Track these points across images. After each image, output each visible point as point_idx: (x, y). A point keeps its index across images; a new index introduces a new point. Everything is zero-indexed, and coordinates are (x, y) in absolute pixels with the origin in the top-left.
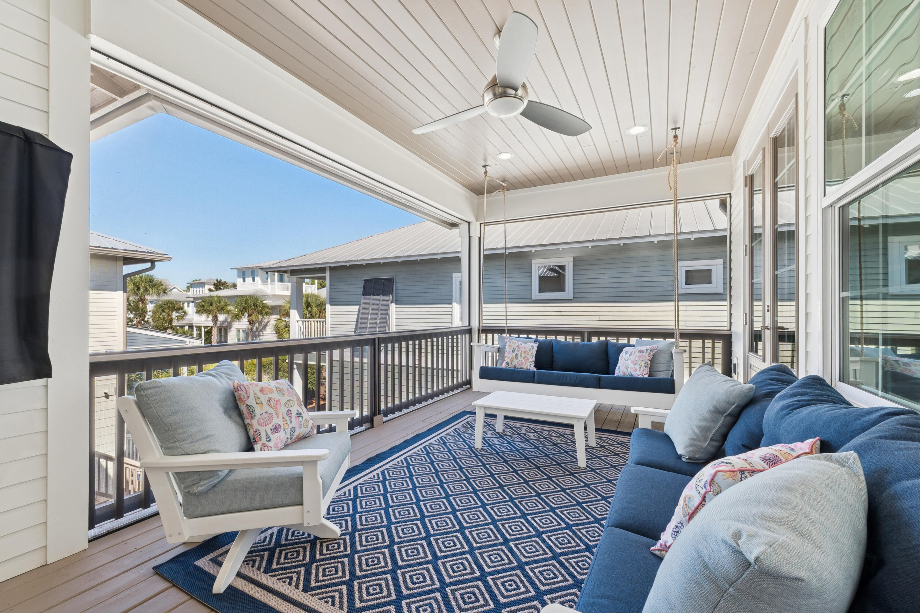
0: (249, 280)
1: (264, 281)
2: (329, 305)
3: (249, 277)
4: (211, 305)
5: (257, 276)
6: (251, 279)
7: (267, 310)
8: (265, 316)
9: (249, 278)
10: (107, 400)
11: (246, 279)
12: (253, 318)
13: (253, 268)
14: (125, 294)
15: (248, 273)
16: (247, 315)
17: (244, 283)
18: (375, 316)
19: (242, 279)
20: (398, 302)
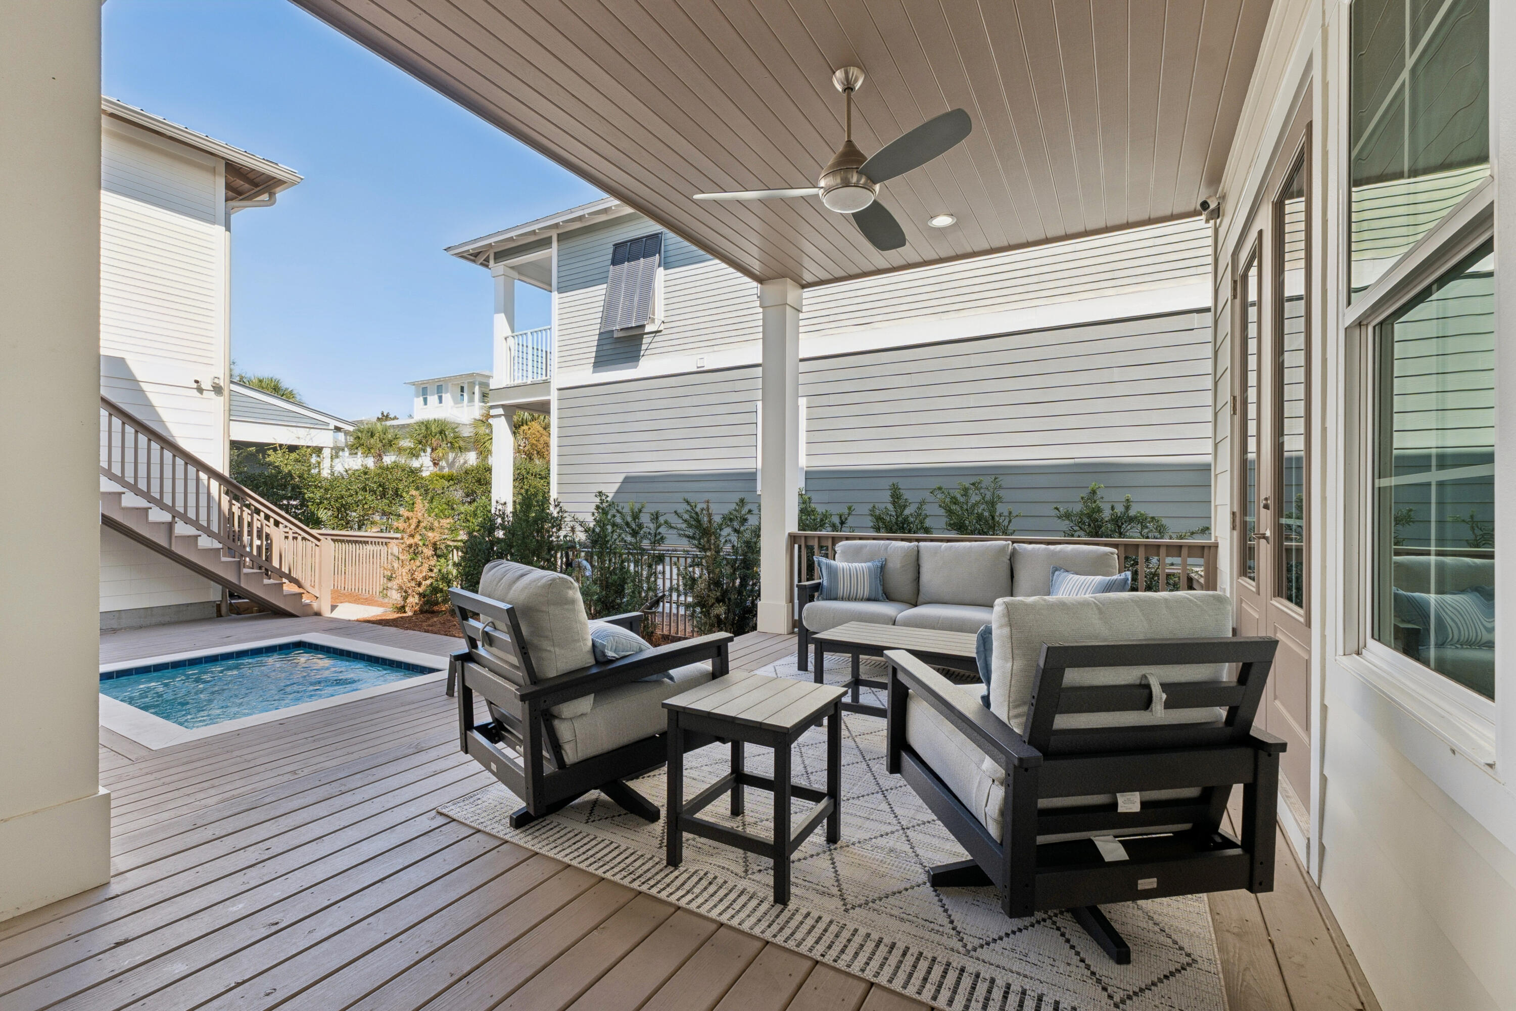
0: (433, 399)
1: (459, 400)
2: (556, 292)
3: (433, 395)
4: (372, 435)
5: (446, 393)
6: (436, 397)
7: (462, 443)
8: (459, 454)
9: (432, 397)
10: (198, 395)
11: (429, 398)
12: (440, 452)
13: (439, 380)
14: (228, 233)
15: (432, 388)
16: (429, 450)
17: (425, 407)
18: (630, 296)
19: (421, 399)
20: (667, 265)
